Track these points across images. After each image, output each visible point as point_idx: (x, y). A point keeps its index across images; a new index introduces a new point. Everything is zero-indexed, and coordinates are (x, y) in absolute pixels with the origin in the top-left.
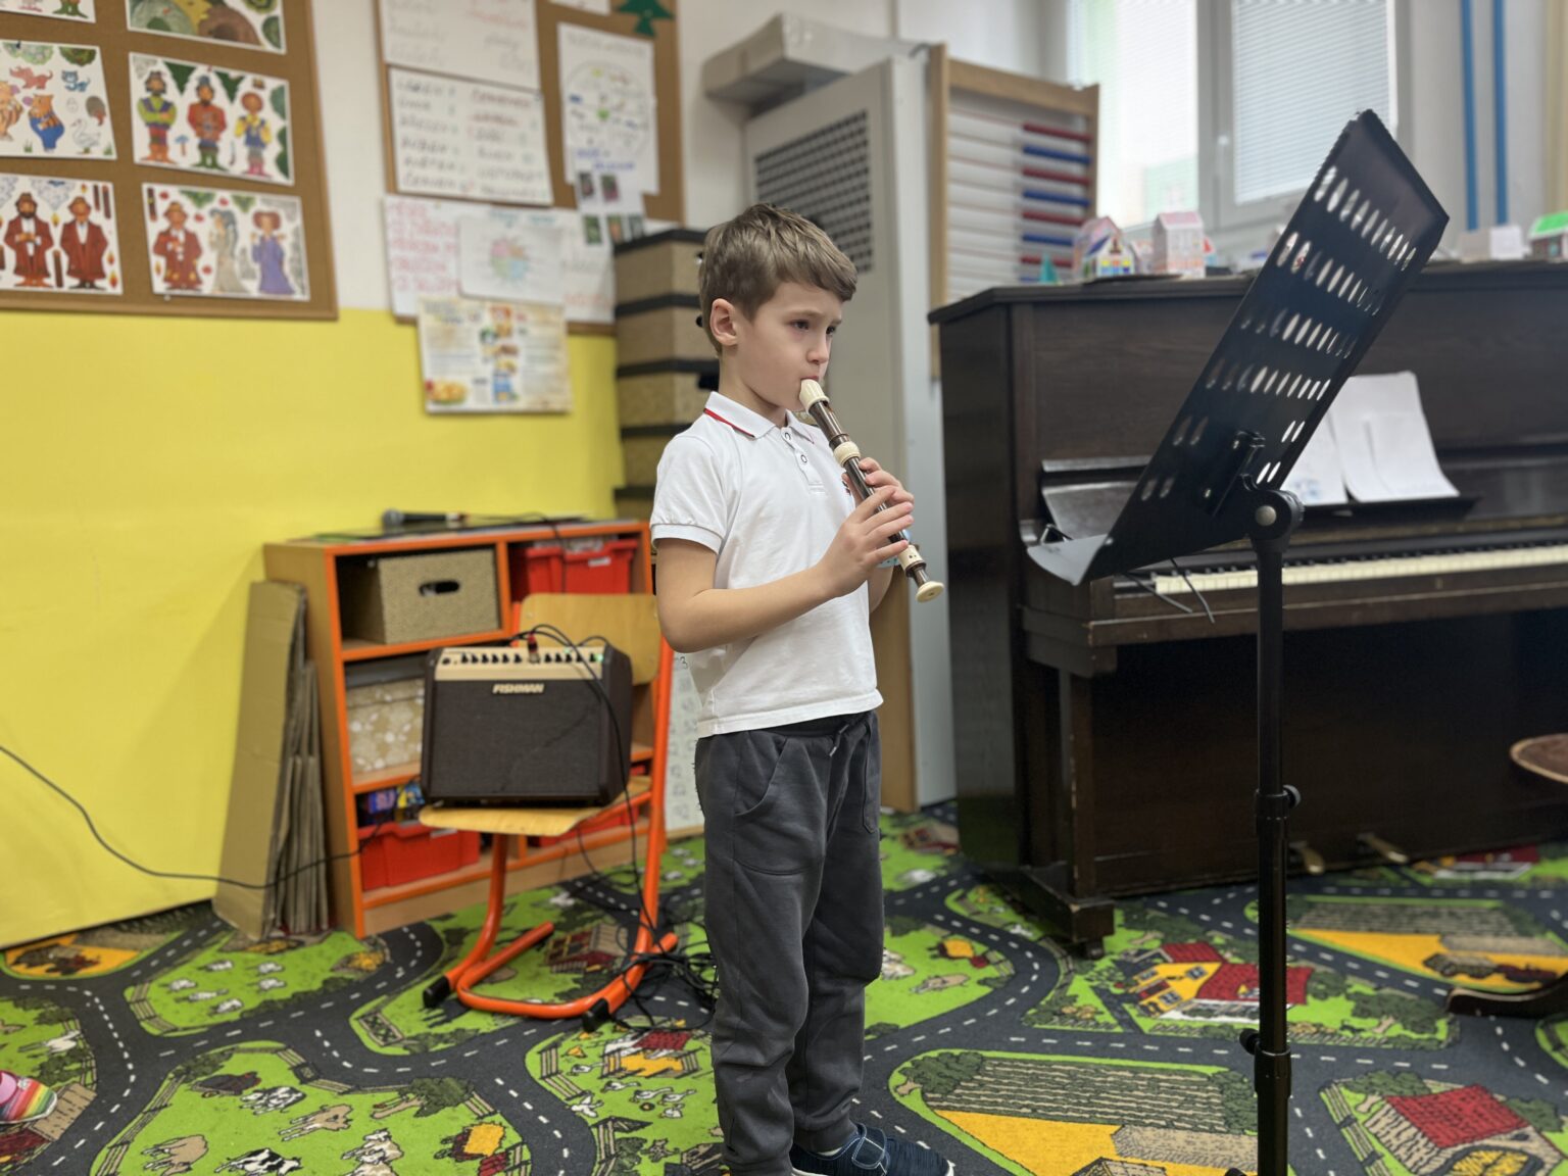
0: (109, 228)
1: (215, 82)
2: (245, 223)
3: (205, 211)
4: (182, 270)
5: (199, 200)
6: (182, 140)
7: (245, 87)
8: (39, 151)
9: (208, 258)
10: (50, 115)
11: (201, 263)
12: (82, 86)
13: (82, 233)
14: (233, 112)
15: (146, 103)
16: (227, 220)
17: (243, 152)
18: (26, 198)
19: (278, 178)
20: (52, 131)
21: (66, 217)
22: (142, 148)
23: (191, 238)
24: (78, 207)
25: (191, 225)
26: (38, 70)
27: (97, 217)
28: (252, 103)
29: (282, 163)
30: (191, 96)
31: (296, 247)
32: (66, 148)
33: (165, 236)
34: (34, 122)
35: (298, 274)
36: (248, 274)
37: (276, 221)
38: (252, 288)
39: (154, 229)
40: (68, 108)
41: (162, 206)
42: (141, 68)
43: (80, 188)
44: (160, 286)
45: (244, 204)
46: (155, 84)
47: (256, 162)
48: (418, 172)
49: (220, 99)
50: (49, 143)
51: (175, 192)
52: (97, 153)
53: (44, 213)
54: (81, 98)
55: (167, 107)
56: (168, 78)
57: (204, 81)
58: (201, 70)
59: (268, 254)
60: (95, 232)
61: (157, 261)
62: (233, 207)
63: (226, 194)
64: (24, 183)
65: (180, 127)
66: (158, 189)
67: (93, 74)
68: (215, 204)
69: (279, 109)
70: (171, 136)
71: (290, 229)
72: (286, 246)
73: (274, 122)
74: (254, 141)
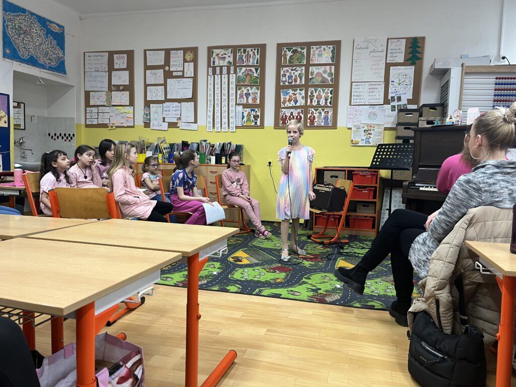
0: (303, 116)
1: (321, 90)
2: (323, 113)
3: (317, 112)
4: (312, 122)
5: (316, 110)
6: (315, 101)
7: (326, 90)
8: (294, 105)
9: (316, 120)
10: (296, 99)
11: (315, 121)
12: (301, 94)
13: (299, 117)
14: (323, 95)
15: (310, 96)
16: (320, 113)
17: (324, 101)
18: (292, 112)
19: (329, 105)
20: (296, 102)
21: (297, 115)
22: (309, 103)
23: (314, 116)
24: (299, 113)
25: (314, 115)
26: (295, 93)
27: (301, 114)
28: (327, 93)
29: (330, 103)
30: (317, 93)
31: (331, 117)
32: (298, 104)
33: (310, 116)
34: (294, 100)
35: (331, 121)
36: (322, 122)
37: (328, 112)
38: (323, 124)
39: (309, 116)
40: (299, 98)
41: (310, 112)
42: (310, 90)
43: (299, 110)
44: (308, 125)
45: (323, 110)
46: (312, 93)
47: (326, 103)
48: (355, 101)
49: (322, 93)
50: (296, 104)
51: (313, 110)
52: (302, 105)
53: (294, 115)
54: (301, 96)
55: (313, 96)
56: (314, 92)
57: (320, 91)
58: (319, 89)
59: (326, 118)
60: (301, 117)
61: (309, 121)
62: (321, 111)
63: (320, 109)
64: (292, 110)
65: (315, 99)
66: (310, 109)
67: (303, 92)
68: (319, 111)
69: (331, 93)
70: (313, 100)
71: (330, 113)
72: (329, 117)
73: (330, 96)
74: (326, 100)
